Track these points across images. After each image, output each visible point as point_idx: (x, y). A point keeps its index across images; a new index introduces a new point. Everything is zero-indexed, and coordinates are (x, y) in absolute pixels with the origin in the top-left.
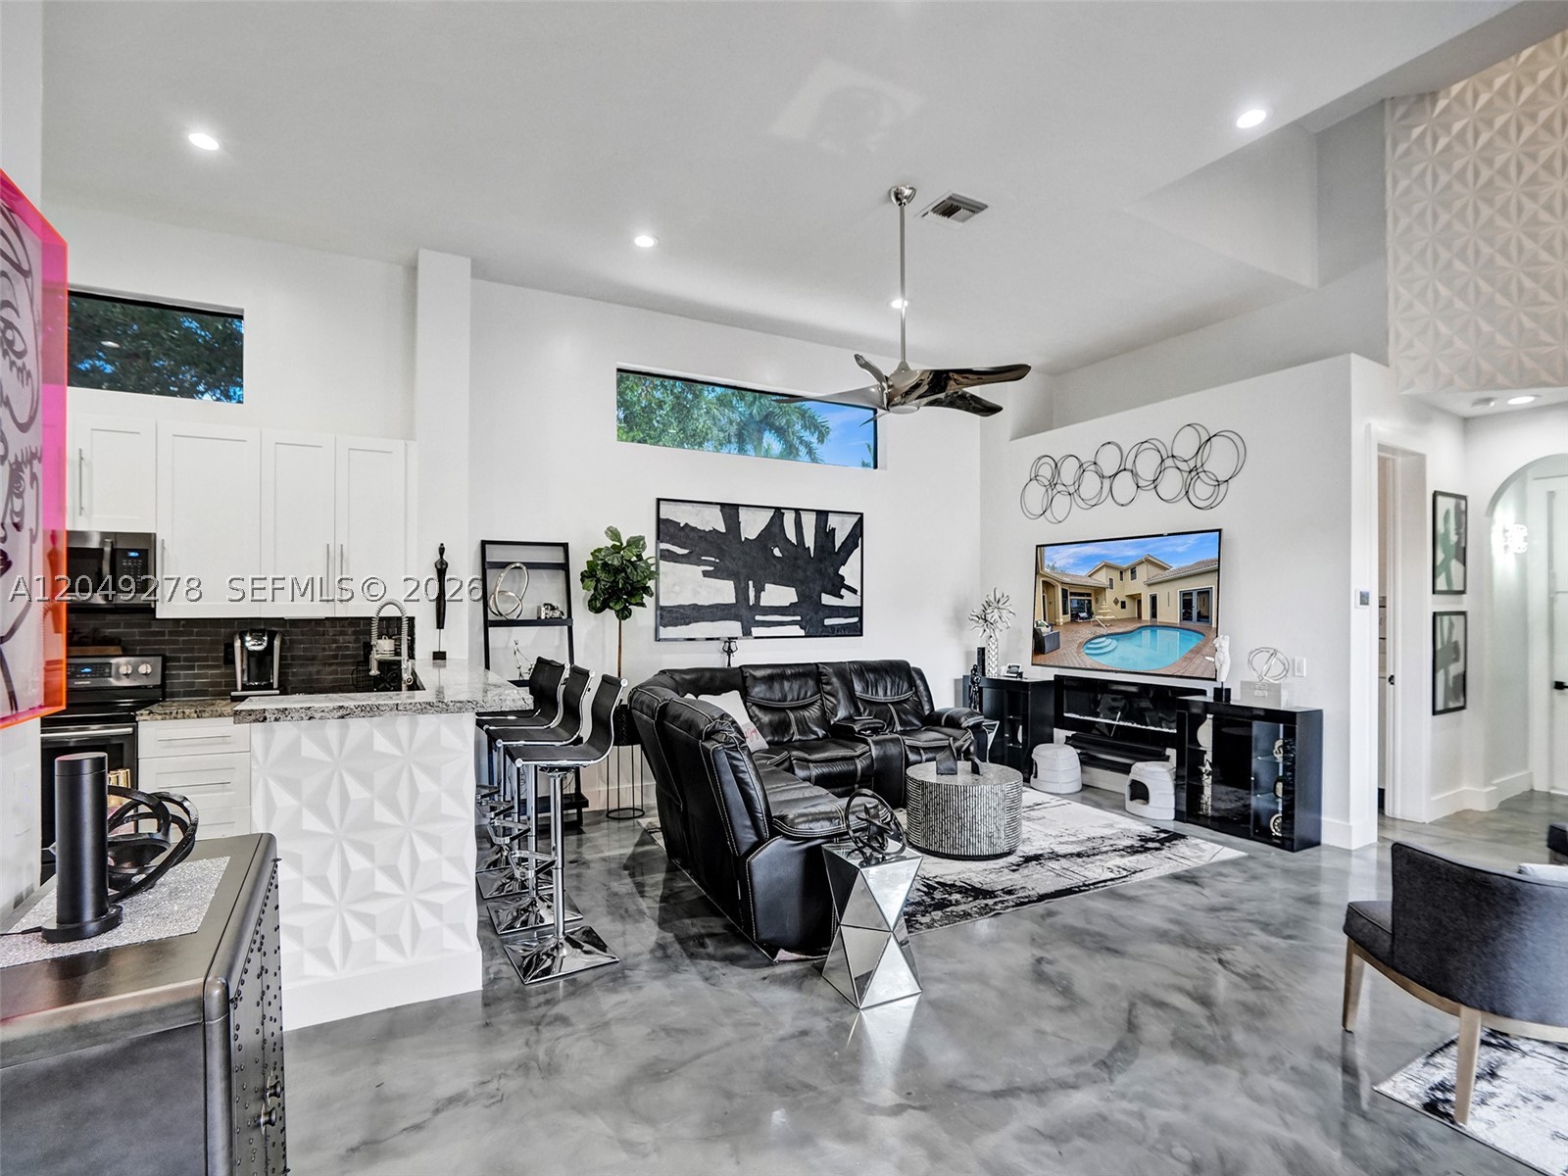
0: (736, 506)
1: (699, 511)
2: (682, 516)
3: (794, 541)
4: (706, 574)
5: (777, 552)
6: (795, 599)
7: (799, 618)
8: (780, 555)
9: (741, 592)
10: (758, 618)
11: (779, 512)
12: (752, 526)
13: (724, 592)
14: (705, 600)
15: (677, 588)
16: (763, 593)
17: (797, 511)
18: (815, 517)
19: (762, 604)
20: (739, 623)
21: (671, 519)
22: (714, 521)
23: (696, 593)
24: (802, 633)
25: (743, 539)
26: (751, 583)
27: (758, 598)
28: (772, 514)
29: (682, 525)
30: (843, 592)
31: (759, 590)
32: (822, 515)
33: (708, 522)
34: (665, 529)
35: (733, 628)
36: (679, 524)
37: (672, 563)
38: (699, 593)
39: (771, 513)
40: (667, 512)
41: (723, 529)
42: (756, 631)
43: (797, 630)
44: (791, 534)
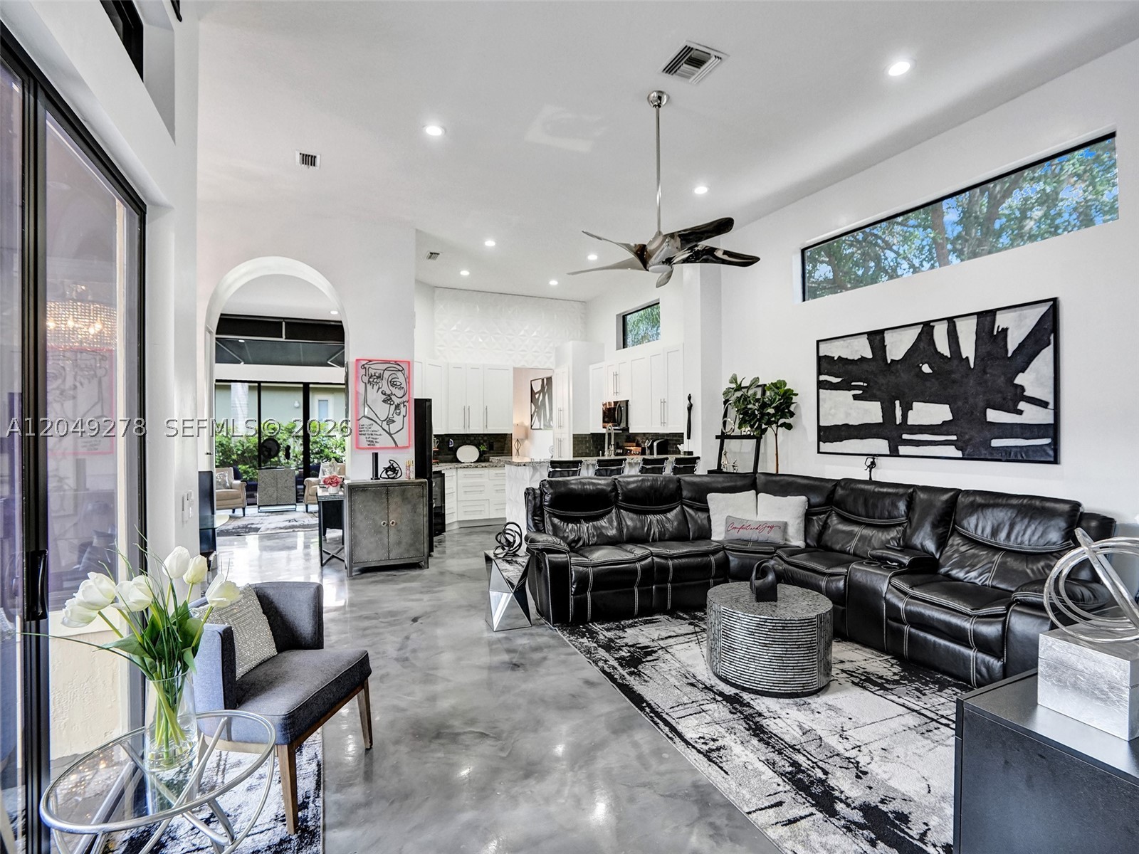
0: (881, 332)
1: (850, 343)
2: (835, 350)
3: (947, 353)
4: (856, 397)
5: (926, 369)
6: (950, 417)
7: (954, 438)
8: (930, 371)
9: (888, 412)
10: (905, 437)
11: (927, 327)
12: (897, 347)
13: (871, 412)
14: (854, 421)
15: (833, 411)
16: (910, 412)
17: (951, 321)
18: (975, 321)
19: (909, 423)
20: (887, 441)
21: (827, 355)
22: (862, 349)
23: (848, 415)
24: (959, 454)
25: (889, 361)
26: (897, 403)
27: (905, 416)
28: (920, 329)
29: (836, 358)
30: (1022, 405)
31: (907, 408)
32: (986, 318)
33: (857, 351)
34: (825, 363)
35: (881, 445)
36: (834, 357)
37: (829, 391)
38: (850, 414)
39: (918, 330)
40: (826, 350)
41: (870, 356)
42: (903, 450)
43: (952, 451)
44: (943, 346)
